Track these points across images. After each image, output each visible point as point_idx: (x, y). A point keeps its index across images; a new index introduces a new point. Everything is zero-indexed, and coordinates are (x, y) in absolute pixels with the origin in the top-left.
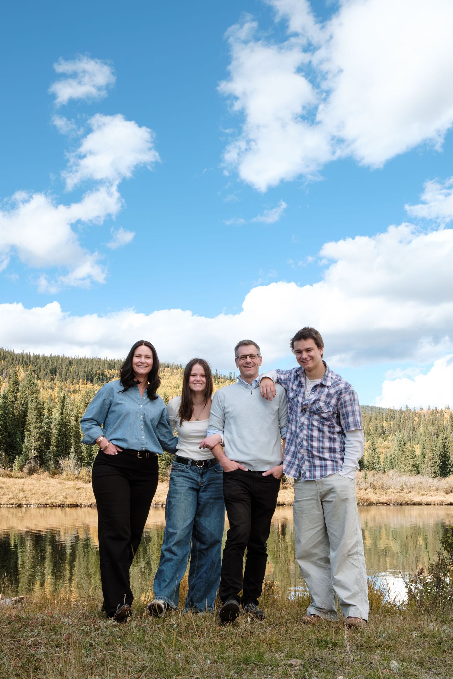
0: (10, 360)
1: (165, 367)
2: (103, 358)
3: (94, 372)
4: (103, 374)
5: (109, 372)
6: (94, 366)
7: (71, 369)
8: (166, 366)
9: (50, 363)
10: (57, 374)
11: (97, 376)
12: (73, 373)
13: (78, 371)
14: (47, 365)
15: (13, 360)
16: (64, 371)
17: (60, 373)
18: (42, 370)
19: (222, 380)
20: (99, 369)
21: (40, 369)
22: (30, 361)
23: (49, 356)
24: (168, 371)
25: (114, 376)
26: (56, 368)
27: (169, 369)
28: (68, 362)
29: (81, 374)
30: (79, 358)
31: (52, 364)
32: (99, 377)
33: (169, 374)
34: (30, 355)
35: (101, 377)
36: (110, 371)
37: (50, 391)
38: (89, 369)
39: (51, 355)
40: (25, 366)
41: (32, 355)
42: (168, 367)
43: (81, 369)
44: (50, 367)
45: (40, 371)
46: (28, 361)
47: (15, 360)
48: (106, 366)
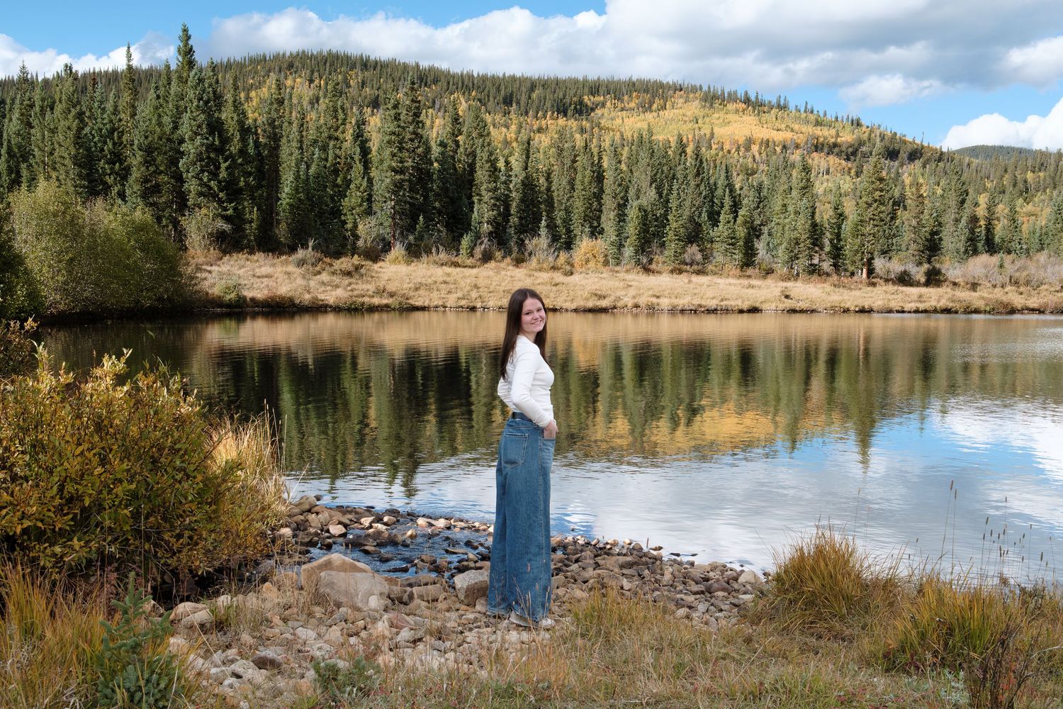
0: (445, 84)
1: (676, 90)
2: (581, 78)
3: (568, 100)
4: (581, 102)
5: (590, 100)
6: (568, 90)
7: (534, 96)
8: (678, 87)
9: (503, 87)
10: (514, 104)
11: (573, 107)
12: (537, 102)
13: (545, 99)
14: (498, 89)
15: (448, 83)
16: (523, 99)
17: (518, 103)
18: (491, 99)
19: (766, 109)
20: (575, 96)
21: (488, 96)
22: (473, 84)
23: (501, 75)
24: (681, 97)
25: (598, 104)
26: (511, 95)
27: (682, 92)
28: (528, 85)
29: (548, 104)
30: (546, 78)
31: (506, 88)
32: (575, 108)
33: (681, 100)
34: (473, 75)
35: (578, 107)
36: (592, 98)
37: (504, 130)
38: (561, 96)
39: (504, 75)
40: (466, 94)
41: (475, 75)
42: (681, 90)
43: (549, 96)
44: (503, 92)
45: (489, 100)
46: (471, 85)
47: (451, 83)
48: (586, 90)
